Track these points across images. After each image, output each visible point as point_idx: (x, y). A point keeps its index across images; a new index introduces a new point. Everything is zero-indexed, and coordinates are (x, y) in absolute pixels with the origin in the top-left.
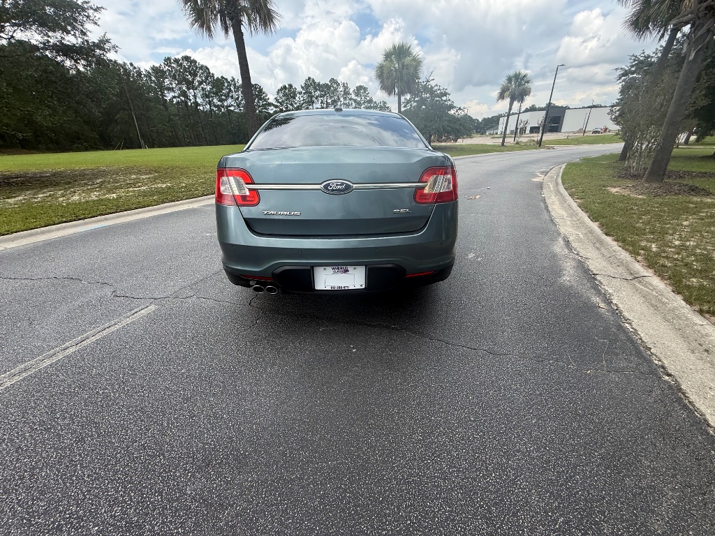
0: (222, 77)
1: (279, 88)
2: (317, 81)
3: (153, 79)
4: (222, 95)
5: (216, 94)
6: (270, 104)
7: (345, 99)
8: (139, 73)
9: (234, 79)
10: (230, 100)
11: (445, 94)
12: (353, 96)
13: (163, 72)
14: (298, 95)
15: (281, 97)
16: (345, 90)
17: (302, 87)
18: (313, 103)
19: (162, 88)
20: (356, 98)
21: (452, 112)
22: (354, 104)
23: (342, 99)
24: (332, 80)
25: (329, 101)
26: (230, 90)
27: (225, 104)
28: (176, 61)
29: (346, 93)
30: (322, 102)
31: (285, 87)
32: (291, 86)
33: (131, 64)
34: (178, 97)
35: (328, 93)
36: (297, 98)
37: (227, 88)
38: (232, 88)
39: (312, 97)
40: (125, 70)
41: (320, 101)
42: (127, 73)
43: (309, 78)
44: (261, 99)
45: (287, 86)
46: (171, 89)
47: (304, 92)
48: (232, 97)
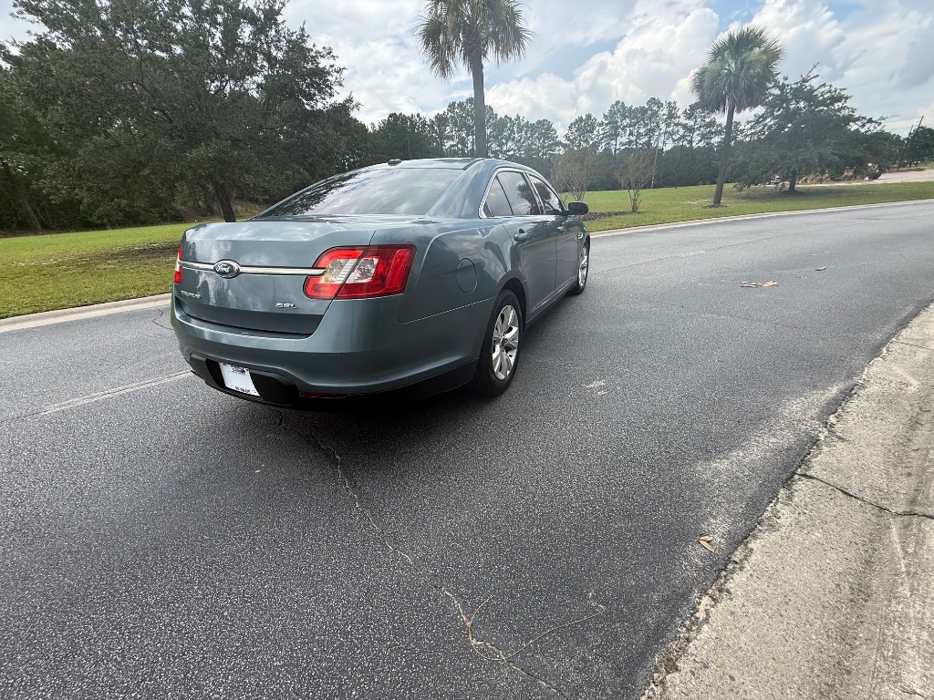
0: (506, 117)
1: (573, 120)
2: (628, 105)
3: (436, 128)
4: (502, 139)
5: (496, 138)
6: (559, 144)
7: (668, 125)
8: (424, 123)
9: (519, 118)
10: (510, 143)
11: (839, 99)
12: (683, 120)
13: (446, 119)
14: (597, 128)
15: (574, 133)
16: (670, 112)
17: (605, 116)
18: (618, 135)
19: (442, 137)
20: (687, 122)
21: (853, 127)
22: (681, 131)
23: (663, 126)
24: (653, 101)
25: (642, 131)
26: (513, 131)
27: (505, 148)
28: (461, 105)
29: (671, 116)
30: (631, 134)
31: (581, 119)
32: (589, 116)
33: (418, 115)
34: (456, 146)
35: (643, 120)
36: (595, 132)
37: (509, 129)
38: (515, 130)
39: (617, 128)
40: (412, 122)
41: (628, 132)
42: (413, 125)
43: (617, 103)
44: (547, 138)
45: (584, 117)
46: (450, 138)
47: (606, 122)
48: (513, 140)
